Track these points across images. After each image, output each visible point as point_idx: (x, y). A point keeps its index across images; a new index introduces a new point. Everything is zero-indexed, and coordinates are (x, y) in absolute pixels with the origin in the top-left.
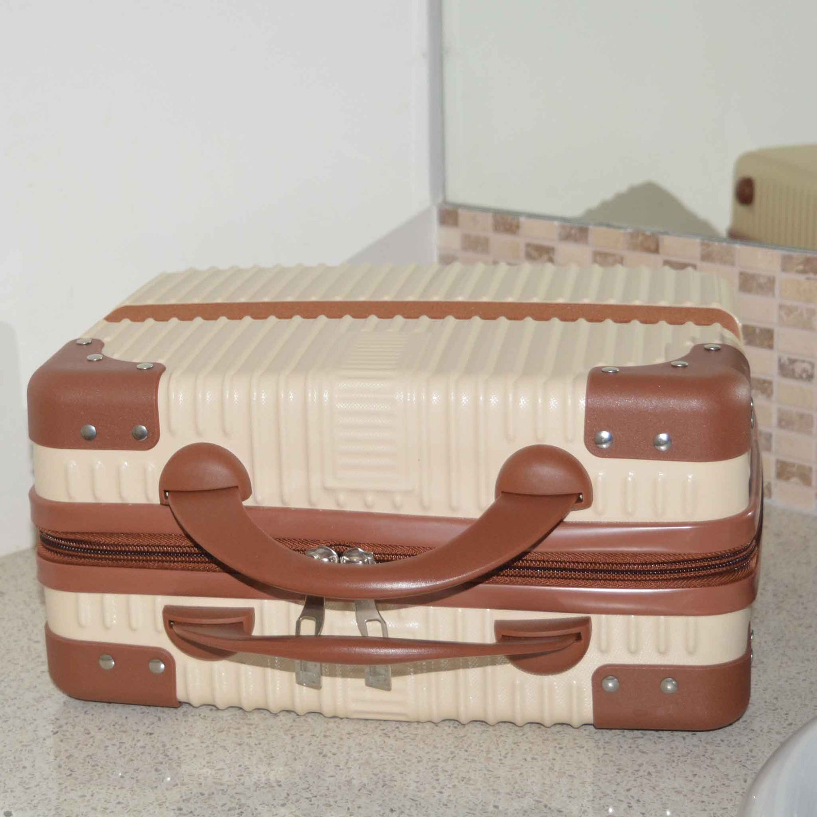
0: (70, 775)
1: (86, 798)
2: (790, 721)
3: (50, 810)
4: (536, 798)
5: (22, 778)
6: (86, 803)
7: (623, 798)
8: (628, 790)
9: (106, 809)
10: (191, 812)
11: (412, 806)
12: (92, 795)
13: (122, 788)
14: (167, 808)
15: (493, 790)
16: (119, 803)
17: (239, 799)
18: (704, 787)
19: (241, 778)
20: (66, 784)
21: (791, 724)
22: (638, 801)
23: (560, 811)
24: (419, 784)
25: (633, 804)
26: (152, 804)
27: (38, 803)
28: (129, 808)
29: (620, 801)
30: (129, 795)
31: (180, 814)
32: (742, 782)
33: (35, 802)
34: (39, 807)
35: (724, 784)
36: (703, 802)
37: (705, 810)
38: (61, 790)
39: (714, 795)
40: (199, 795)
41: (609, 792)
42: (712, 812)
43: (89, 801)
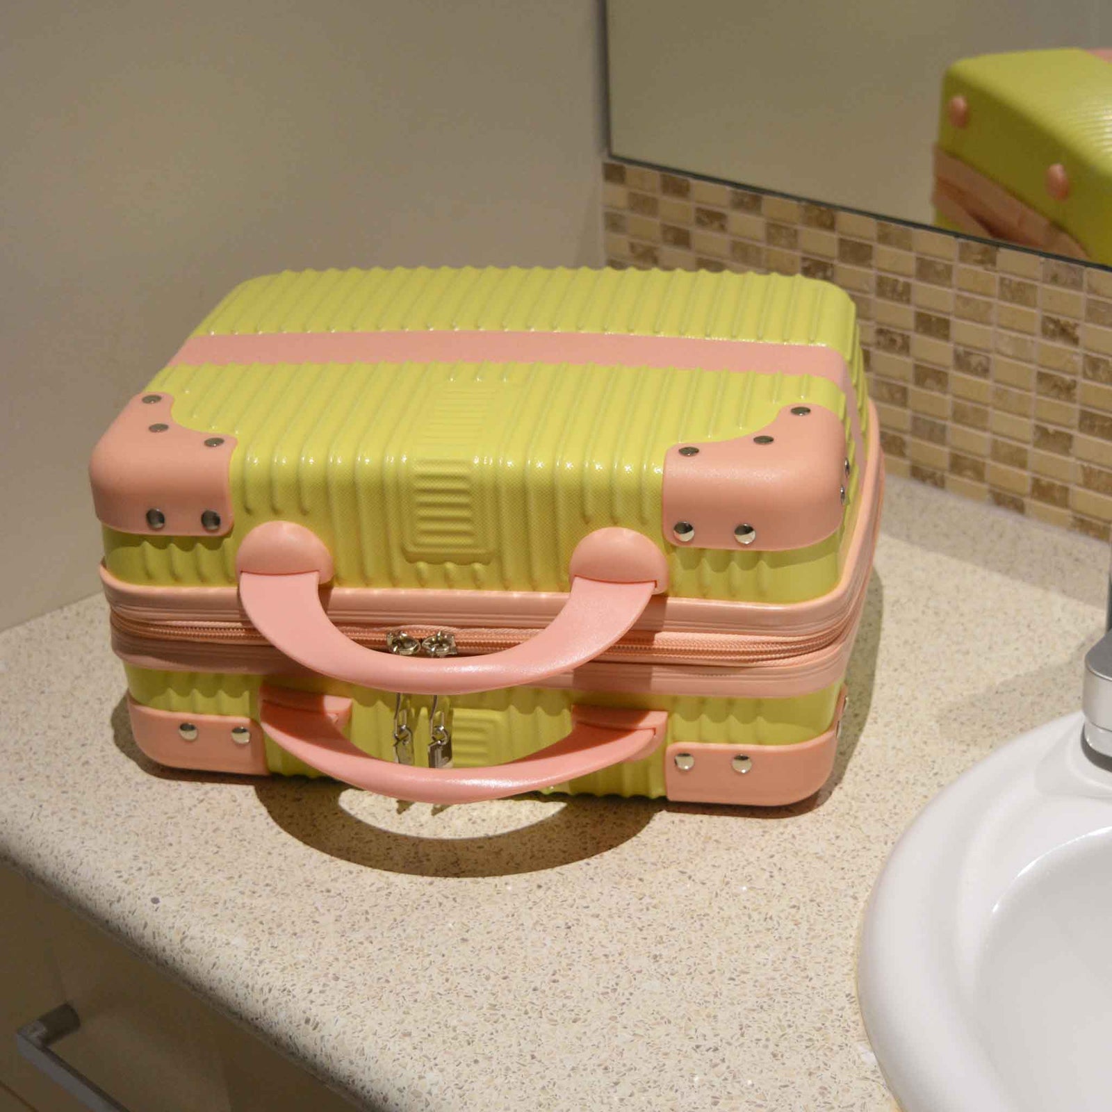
0: (217, 852)
1: (234, 881)
2: (935, 771)
3: (198, 895)
4: (681, 869)
5: (168, 857)
6: (233, 887)
7: (765, 867)
8: (772, 857)
9: (254, 893)
10: (340, 894)
11: (558, 881)
12: (240, 877)
13: (270, 867)
14: (316, 889)
15: (640, 860)
16: (267, 885)
17: (388, 878)
18: (845, 852)
19: (389, 851)
20: (214, 864)
21: (936, 774)
22: (780, 869)
23: (704, 884)
24: (567, 854)
25: (776, 873)
26: (300, 885)
27: (186, 887)
28: (277, 891)
29: (763, 869)
30: (277, 876)
31: (328, 897)
32: (883, 844)
33: (182, 887)
34: (187, 892)
35: (864, 848)
36: (843, 869)
37: (844, 879)
38: (208, 871)
39: (855, 860)
40: (347, 873)
41: (752, 859)
42: (850, 881)
43: (237, 883)
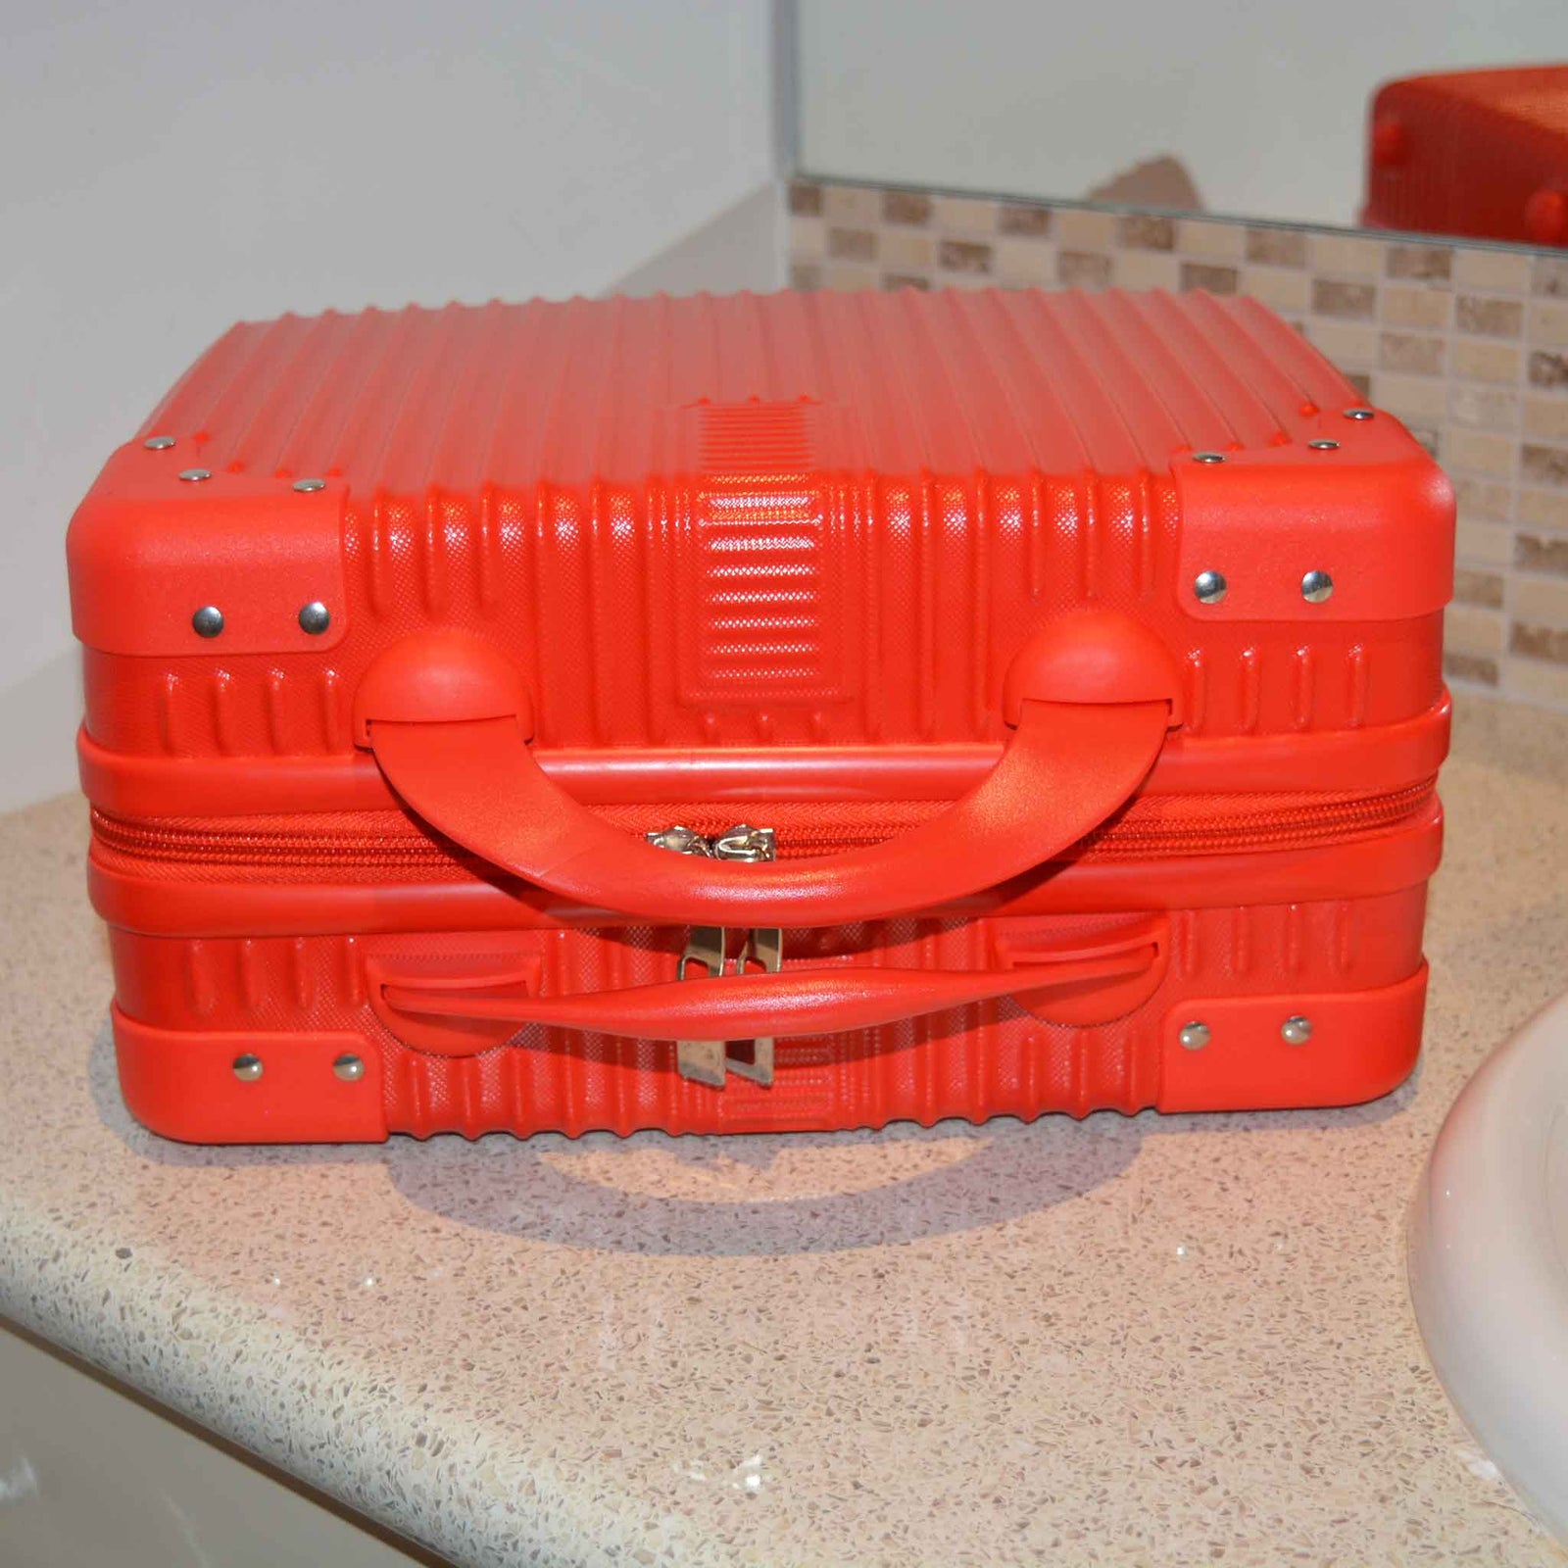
0: (230, 1177)
1: (265, 1219)
2: (1463, 1030)
3: (200, 1243)
4: (1060, 1182)
5: (142, 1186)
6: (263, 1228)
7: (1210, 1176)
8: (1217, 1160)
9: (301, 1236)
10: (458, 1235)
11: (847, 1206)
12: (274, 1212)
13: (325, 1197)
14: (413, 1229)
15: (986, 1170)
16: (325, 1224)
17: (540, 1207)
18: (1343, 1150)
19: (537, 1168)
20: (225, 1194)
21: (1465, 1034)
22: (1237, 1178)
23: (1107, 1203)
24: (854, 1165)
25: (1230, 1184)
26: (385, 1223)
27: (178, 1231)
28: (342, 1233)
29: (1207, 1180)
30: (340, 1210)
31: (437, 1239)
32: (1406, 1137)
33: (171, 1230)
34: (181, 1237)
35: (1375, 1143)
36: (1347, 1175)
37: (1353, 1190)
38: (216, 1206)
39: (1364, 1162)
40: (467, 1203)
41: (1182, 1165)
42: (1365, 1193)
43: (269, 1223)
